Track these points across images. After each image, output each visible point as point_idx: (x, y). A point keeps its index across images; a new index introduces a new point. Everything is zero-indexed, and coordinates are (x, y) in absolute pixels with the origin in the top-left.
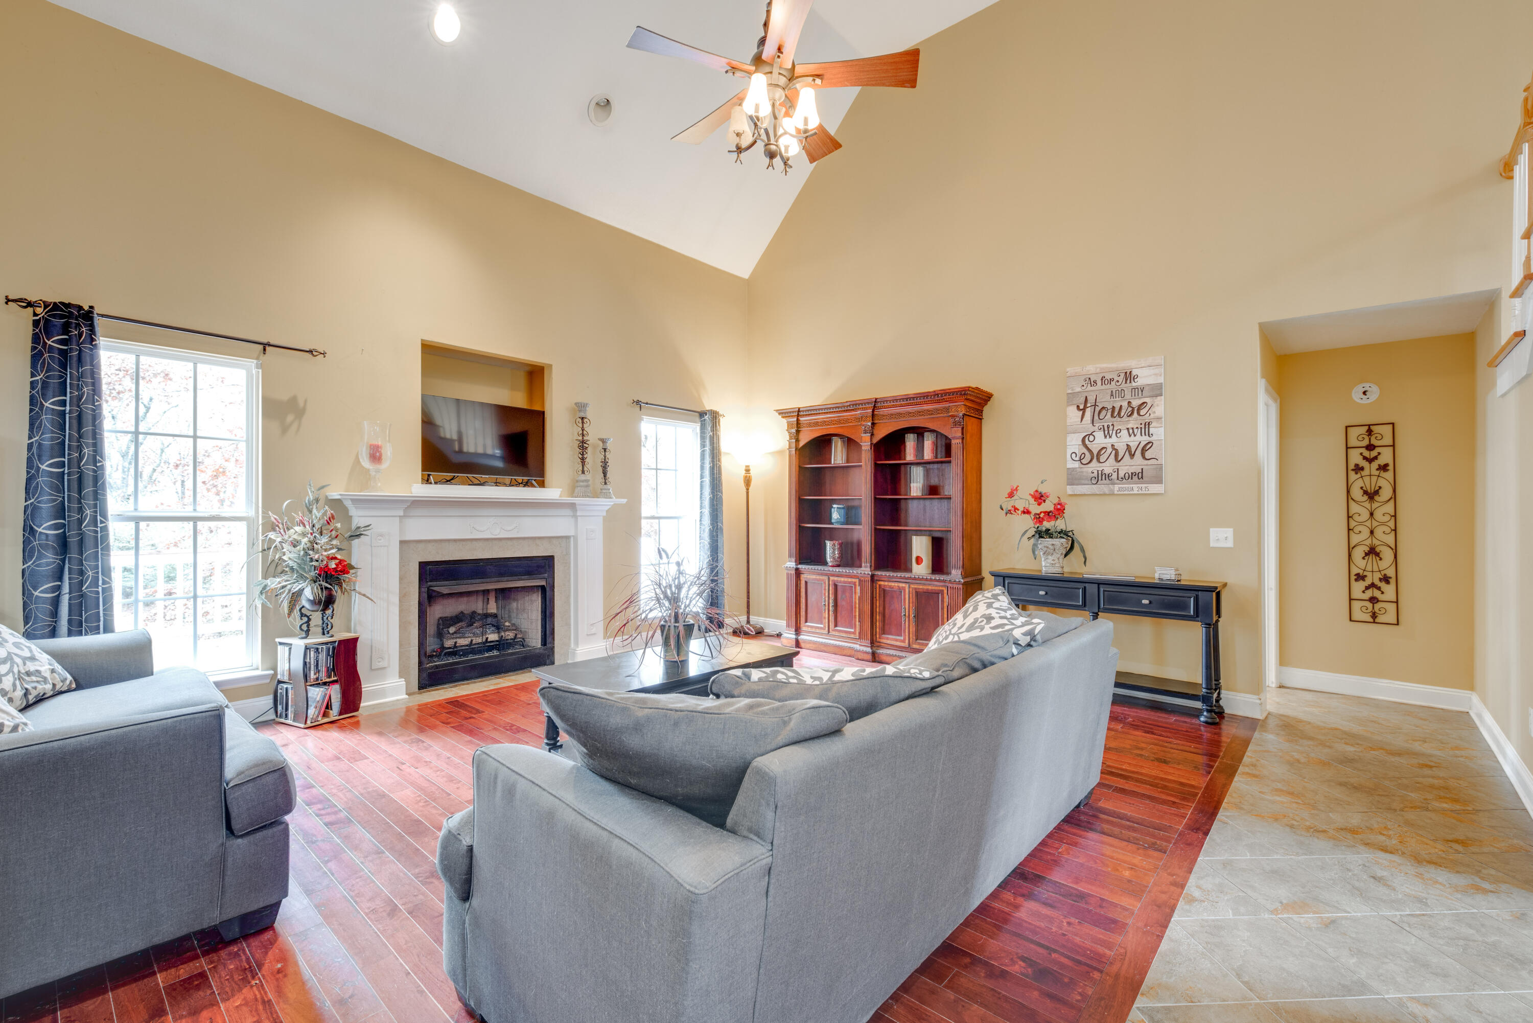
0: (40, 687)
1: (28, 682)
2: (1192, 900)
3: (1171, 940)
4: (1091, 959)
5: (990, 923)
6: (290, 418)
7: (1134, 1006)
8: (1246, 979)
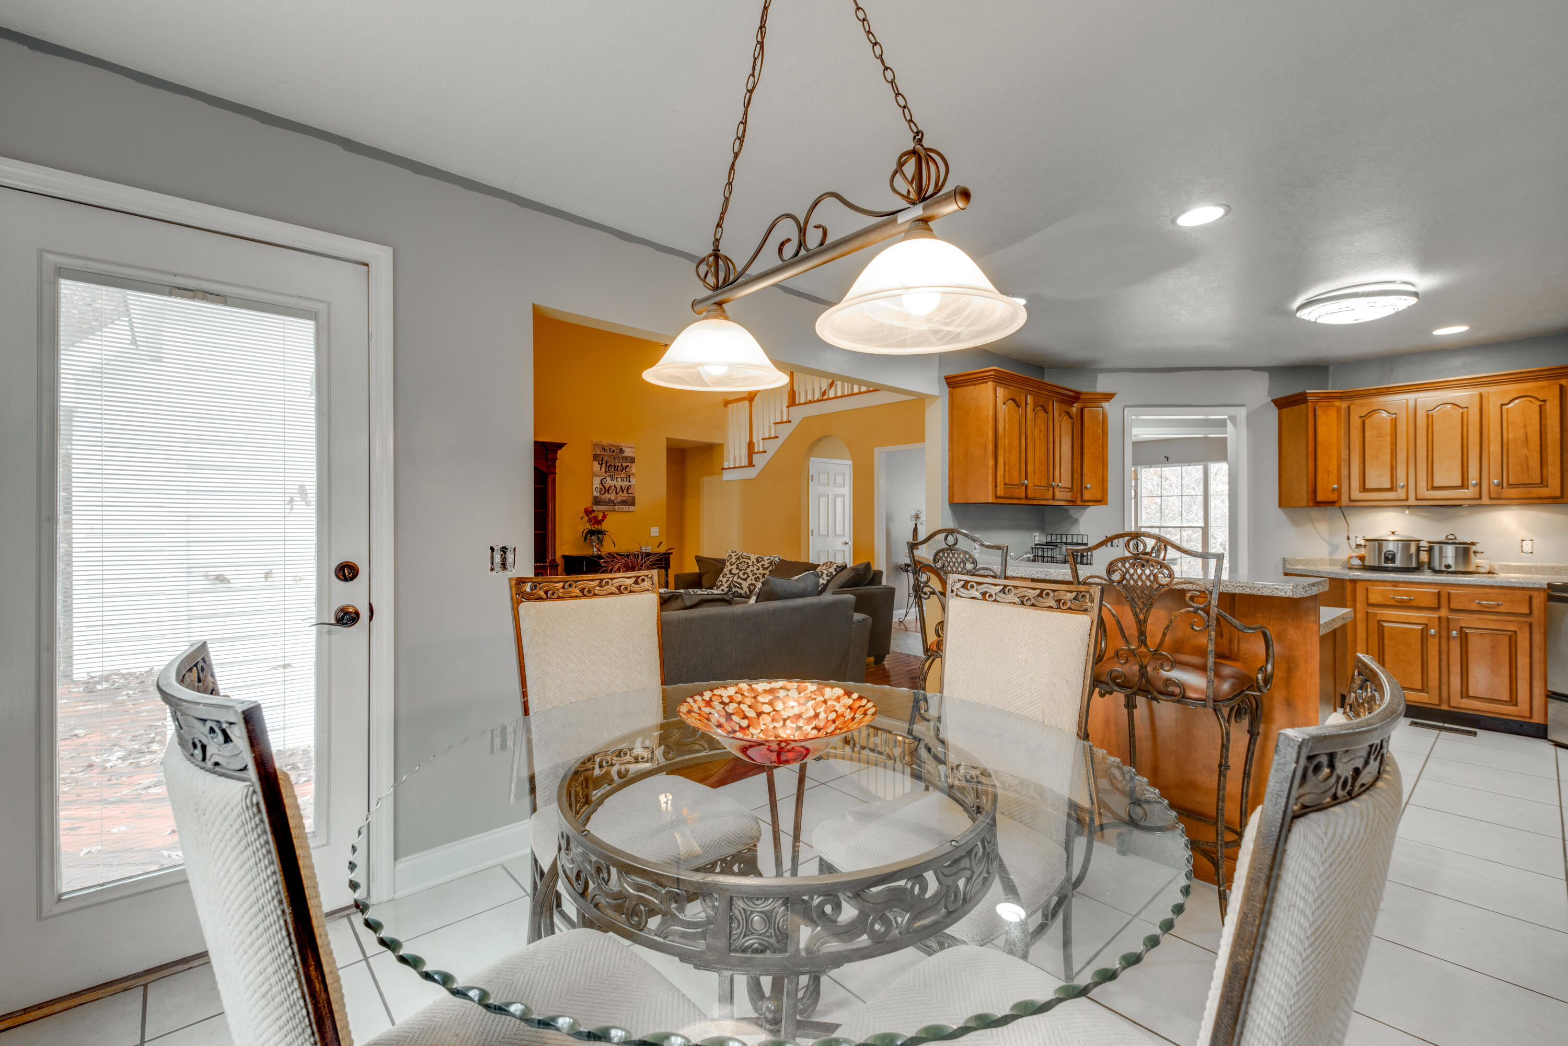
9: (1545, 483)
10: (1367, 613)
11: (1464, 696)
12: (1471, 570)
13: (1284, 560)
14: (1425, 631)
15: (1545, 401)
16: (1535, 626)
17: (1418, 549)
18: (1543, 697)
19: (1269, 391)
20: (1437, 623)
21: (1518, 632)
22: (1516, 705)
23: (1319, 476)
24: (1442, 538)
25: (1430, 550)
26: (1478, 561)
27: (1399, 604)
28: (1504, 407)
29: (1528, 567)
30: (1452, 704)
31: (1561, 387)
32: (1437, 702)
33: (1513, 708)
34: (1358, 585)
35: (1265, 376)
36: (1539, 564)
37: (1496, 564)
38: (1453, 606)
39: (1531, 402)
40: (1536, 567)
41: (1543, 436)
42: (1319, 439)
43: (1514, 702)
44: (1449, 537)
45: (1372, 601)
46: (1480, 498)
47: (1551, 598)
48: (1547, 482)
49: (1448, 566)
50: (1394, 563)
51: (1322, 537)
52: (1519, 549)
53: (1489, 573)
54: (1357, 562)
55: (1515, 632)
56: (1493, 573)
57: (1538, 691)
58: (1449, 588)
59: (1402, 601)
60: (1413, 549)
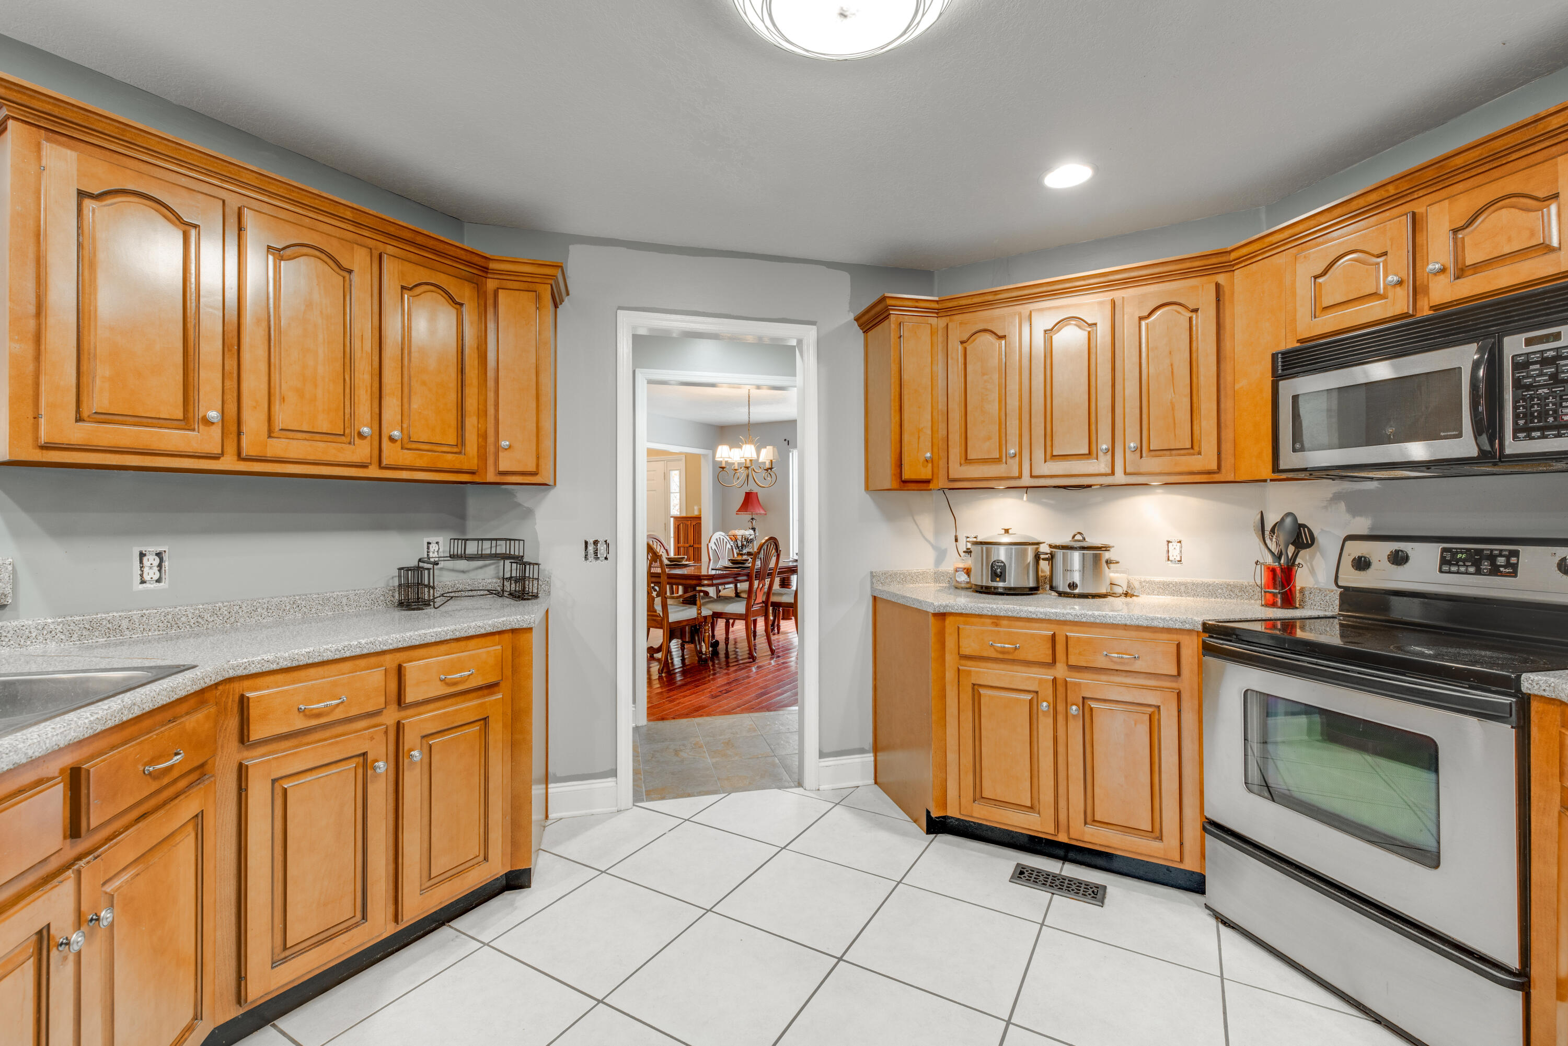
9: (1196, 448)
10: (959, 669)
11: (1089, 819)
12: (1103, 591)
13: (872, 575)
14: (1035, 703)
15: (1195, 311)
16: (1185, 697)
17: (1037, 557)
18: (1198, 826)
19: (850, 303)
20: (1050, 691)
21: (1162, 708)
22: (1160, 838)
23: (906, 438)
24: (1066, 540)
25: (1051, 558)
26: (1112, 575)
27: (1001, 656)
28: (1143, 323)
29: (1176, 584)
30: (1073, 835)
31: (1218, 286)
32: (1052, 831)
33: (1156, 844)
34: (949, 620)
35: (845, 278)
36: (1189, 580)
37: (1136, 579)
38: (1072, 661)
39: (1179, 313)
40: (1185, 585)
41: (1194, 369)
42: (905, 377)
43: (1157, 834)
44: (1076, 538)
45: (966, 651)
46: (1113, 473)
47: (1208, 649)
48: (1200, 447)
49: (1073, 586)
50: (1005, 581)
51: (924, 537)
52: (1165, 555)
53: (1126, 595)
54: (963, 578)
55: (1159, 707)
56: (1132, 596)
57: (1191, 813)
58: (1068, 628)
59: (1004, 651)
60: (1030, 557)
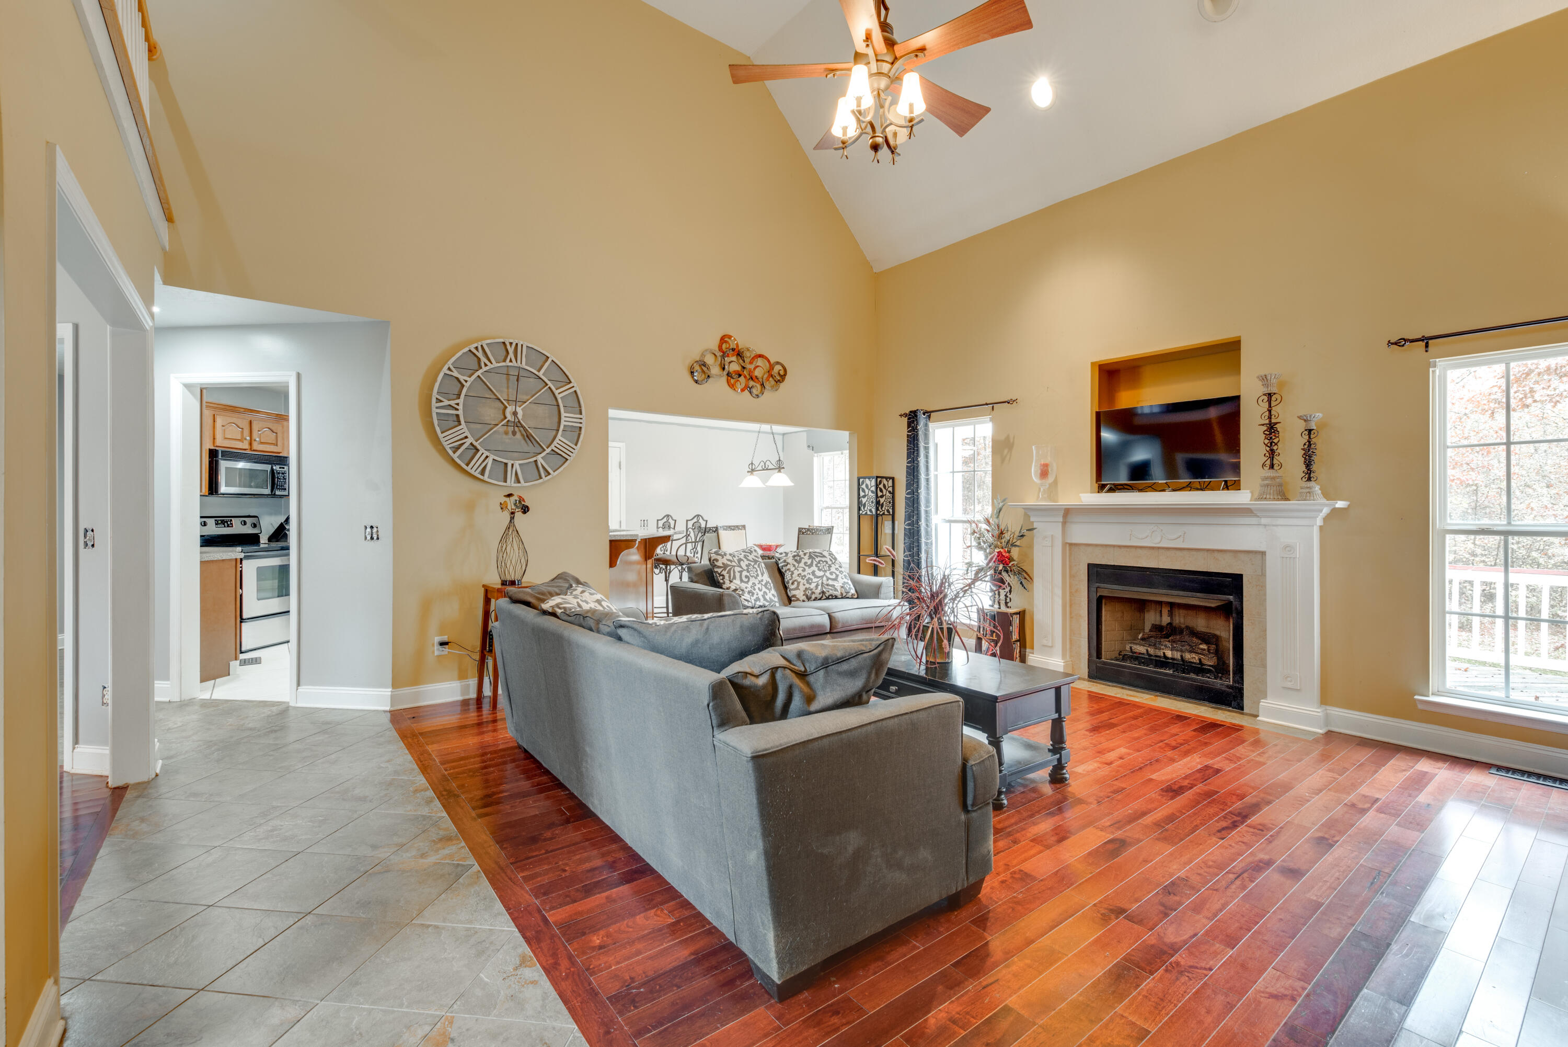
0: (831, 592)
1: (825, 588)
2: (523, 962)
3: (499, 914)
4: (525, 865)
5: (597, 837)
6: (1006, 451)
7: (476, 864)
8: (430, 929)
